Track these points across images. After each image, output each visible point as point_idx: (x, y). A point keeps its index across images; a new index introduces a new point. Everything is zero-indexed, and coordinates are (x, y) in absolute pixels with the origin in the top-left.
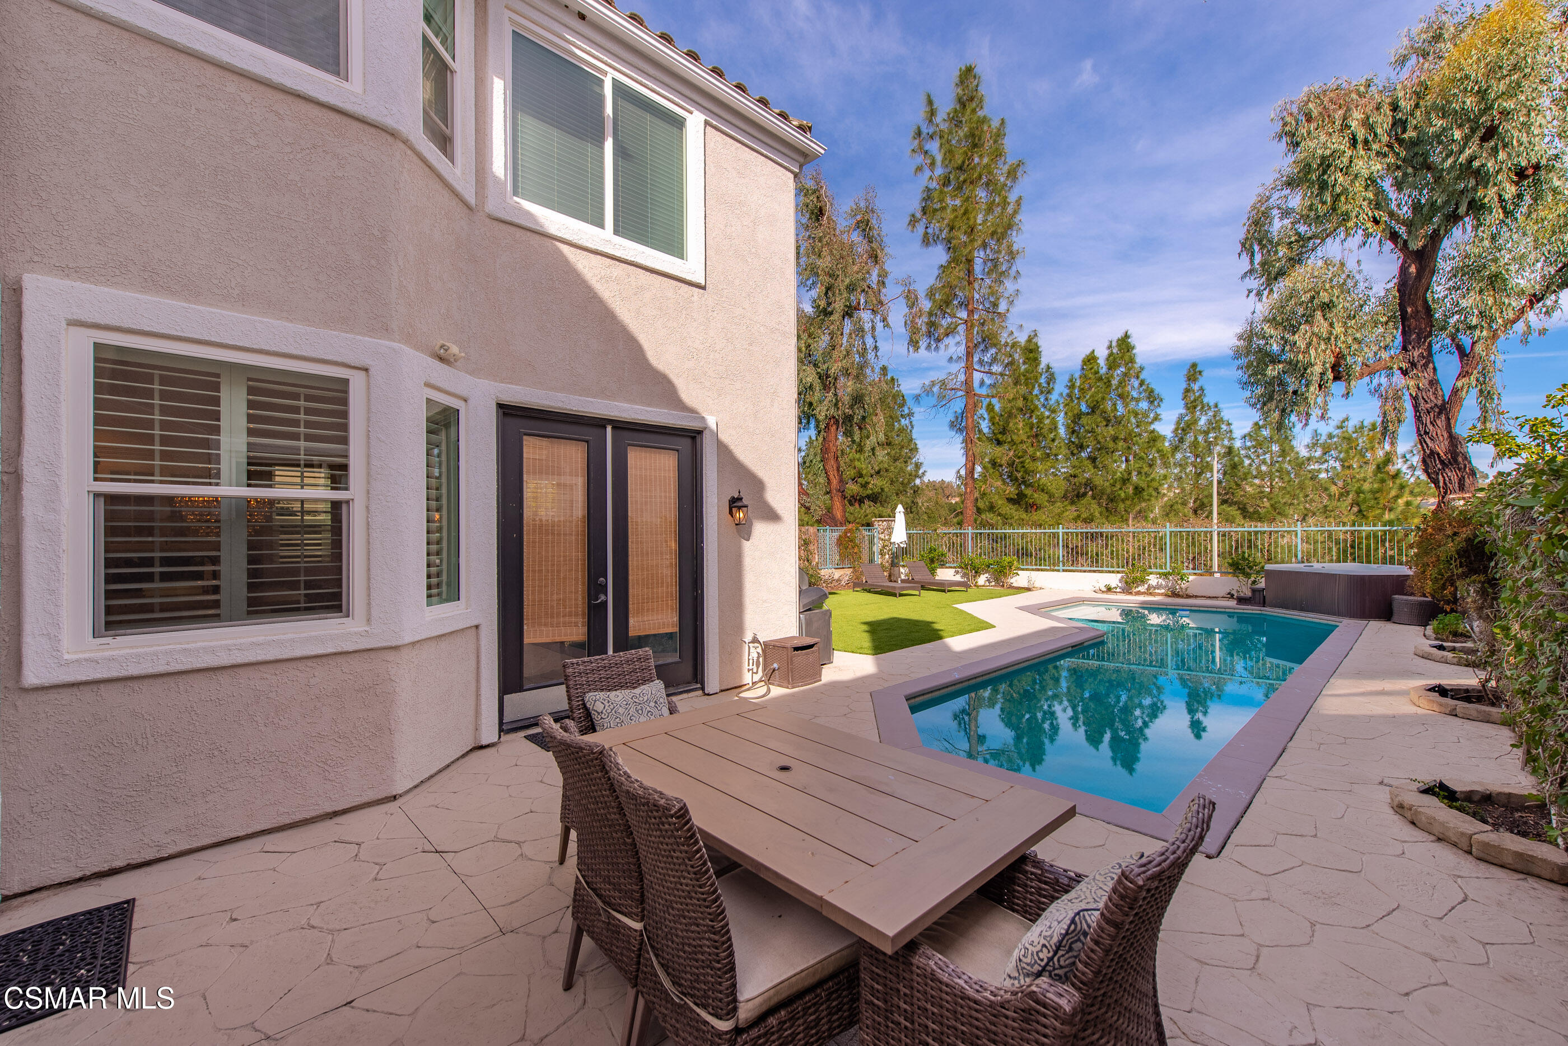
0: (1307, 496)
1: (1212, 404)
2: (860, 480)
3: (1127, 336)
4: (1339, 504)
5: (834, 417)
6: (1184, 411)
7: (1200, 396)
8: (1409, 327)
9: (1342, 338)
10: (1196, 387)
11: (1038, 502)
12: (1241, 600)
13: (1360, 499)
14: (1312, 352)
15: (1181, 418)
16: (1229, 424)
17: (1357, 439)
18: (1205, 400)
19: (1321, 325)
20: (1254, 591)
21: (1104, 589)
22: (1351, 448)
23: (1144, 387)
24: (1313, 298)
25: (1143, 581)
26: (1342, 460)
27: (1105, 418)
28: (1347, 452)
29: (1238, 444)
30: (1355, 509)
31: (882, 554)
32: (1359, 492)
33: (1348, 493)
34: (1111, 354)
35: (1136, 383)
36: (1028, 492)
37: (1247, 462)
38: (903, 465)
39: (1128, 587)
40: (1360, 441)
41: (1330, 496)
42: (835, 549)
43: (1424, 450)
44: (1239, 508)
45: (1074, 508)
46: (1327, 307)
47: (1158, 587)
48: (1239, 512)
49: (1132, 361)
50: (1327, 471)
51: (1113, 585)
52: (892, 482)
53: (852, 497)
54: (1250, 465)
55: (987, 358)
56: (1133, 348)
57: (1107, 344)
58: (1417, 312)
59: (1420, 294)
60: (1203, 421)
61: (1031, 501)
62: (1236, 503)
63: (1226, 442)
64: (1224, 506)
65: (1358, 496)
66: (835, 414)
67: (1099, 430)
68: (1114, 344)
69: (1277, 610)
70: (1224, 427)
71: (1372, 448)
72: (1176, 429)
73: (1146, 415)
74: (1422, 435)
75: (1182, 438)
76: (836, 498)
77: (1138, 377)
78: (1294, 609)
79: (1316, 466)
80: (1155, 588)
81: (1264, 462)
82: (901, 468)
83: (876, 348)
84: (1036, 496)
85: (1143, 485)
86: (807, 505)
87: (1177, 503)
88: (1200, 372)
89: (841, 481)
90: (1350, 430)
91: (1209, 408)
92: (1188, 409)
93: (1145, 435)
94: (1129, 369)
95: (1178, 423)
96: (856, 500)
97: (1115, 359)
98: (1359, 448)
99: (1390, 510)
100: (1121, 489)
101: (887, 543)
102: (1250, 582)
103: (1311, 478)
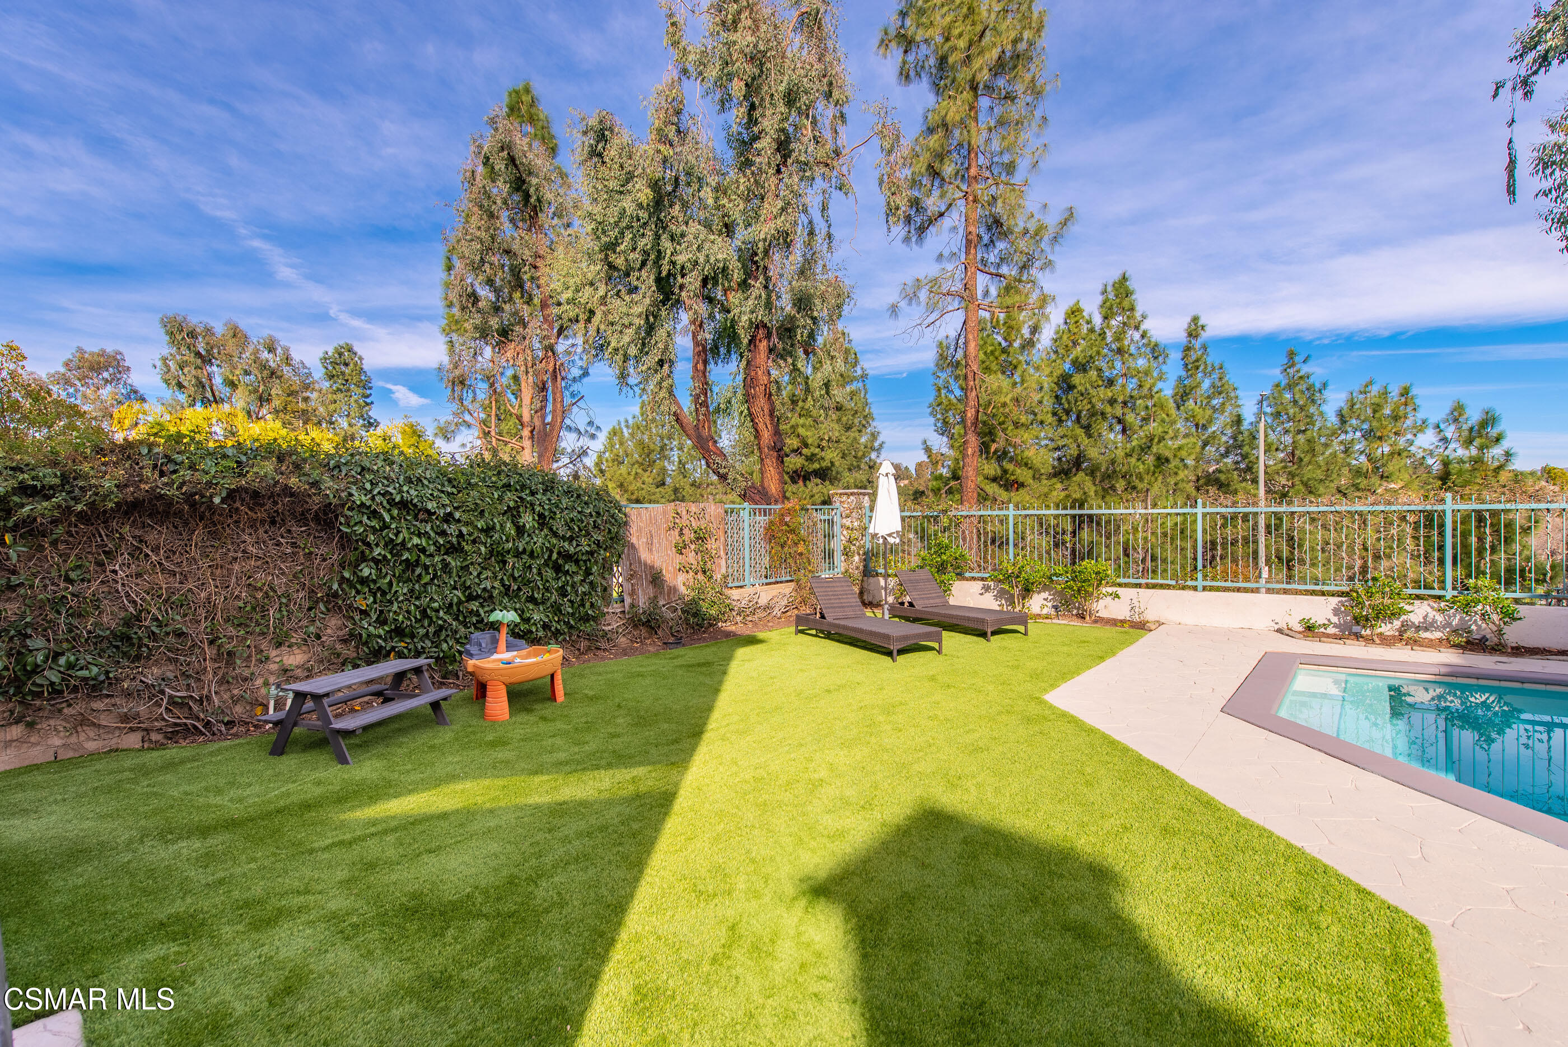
1: (1217, 365)
2: (805, 451)
3: (1124, 278)
5: (765, 326)
6: (1183, 373)
11: (1021, 479)
15: (1181, 381)
16: (1237, 389)
21: (1298, 627)
23: (1145, 340)
31: (847, 553)
34: (1105, 301)
35: (1137, 336)
36: (1010, 467)
38: (857, 434)
39: (1352, 628)
40: (1385, 408)
42: (763, 547)
47: (1427, 626)
51: (1320, 621)
52: (844, 456)
53: (795, 472)
55: (992, 258)
56: (1133, 292)
57: (1100, 288)
60: (1206, 384)
61: (1013, 478)
63: (1234, 410)
66: (766, 320)
68: (1109, 289)
70: (1230, 392)
71: (1406, 417)
73: (1148, 373)
76: (768, 461)
80: (1418, 629)
82: (855, 439)
83: (829, 236)
84: (1018, 471)
86: (722, 471)
88: (1203, 327)
89: (777, 433)
91: (1213, 369)
94: (1127, 319)
95: (1178, 387)
96: (799, 476)
97: (1110, 306)
101: (856, 534)
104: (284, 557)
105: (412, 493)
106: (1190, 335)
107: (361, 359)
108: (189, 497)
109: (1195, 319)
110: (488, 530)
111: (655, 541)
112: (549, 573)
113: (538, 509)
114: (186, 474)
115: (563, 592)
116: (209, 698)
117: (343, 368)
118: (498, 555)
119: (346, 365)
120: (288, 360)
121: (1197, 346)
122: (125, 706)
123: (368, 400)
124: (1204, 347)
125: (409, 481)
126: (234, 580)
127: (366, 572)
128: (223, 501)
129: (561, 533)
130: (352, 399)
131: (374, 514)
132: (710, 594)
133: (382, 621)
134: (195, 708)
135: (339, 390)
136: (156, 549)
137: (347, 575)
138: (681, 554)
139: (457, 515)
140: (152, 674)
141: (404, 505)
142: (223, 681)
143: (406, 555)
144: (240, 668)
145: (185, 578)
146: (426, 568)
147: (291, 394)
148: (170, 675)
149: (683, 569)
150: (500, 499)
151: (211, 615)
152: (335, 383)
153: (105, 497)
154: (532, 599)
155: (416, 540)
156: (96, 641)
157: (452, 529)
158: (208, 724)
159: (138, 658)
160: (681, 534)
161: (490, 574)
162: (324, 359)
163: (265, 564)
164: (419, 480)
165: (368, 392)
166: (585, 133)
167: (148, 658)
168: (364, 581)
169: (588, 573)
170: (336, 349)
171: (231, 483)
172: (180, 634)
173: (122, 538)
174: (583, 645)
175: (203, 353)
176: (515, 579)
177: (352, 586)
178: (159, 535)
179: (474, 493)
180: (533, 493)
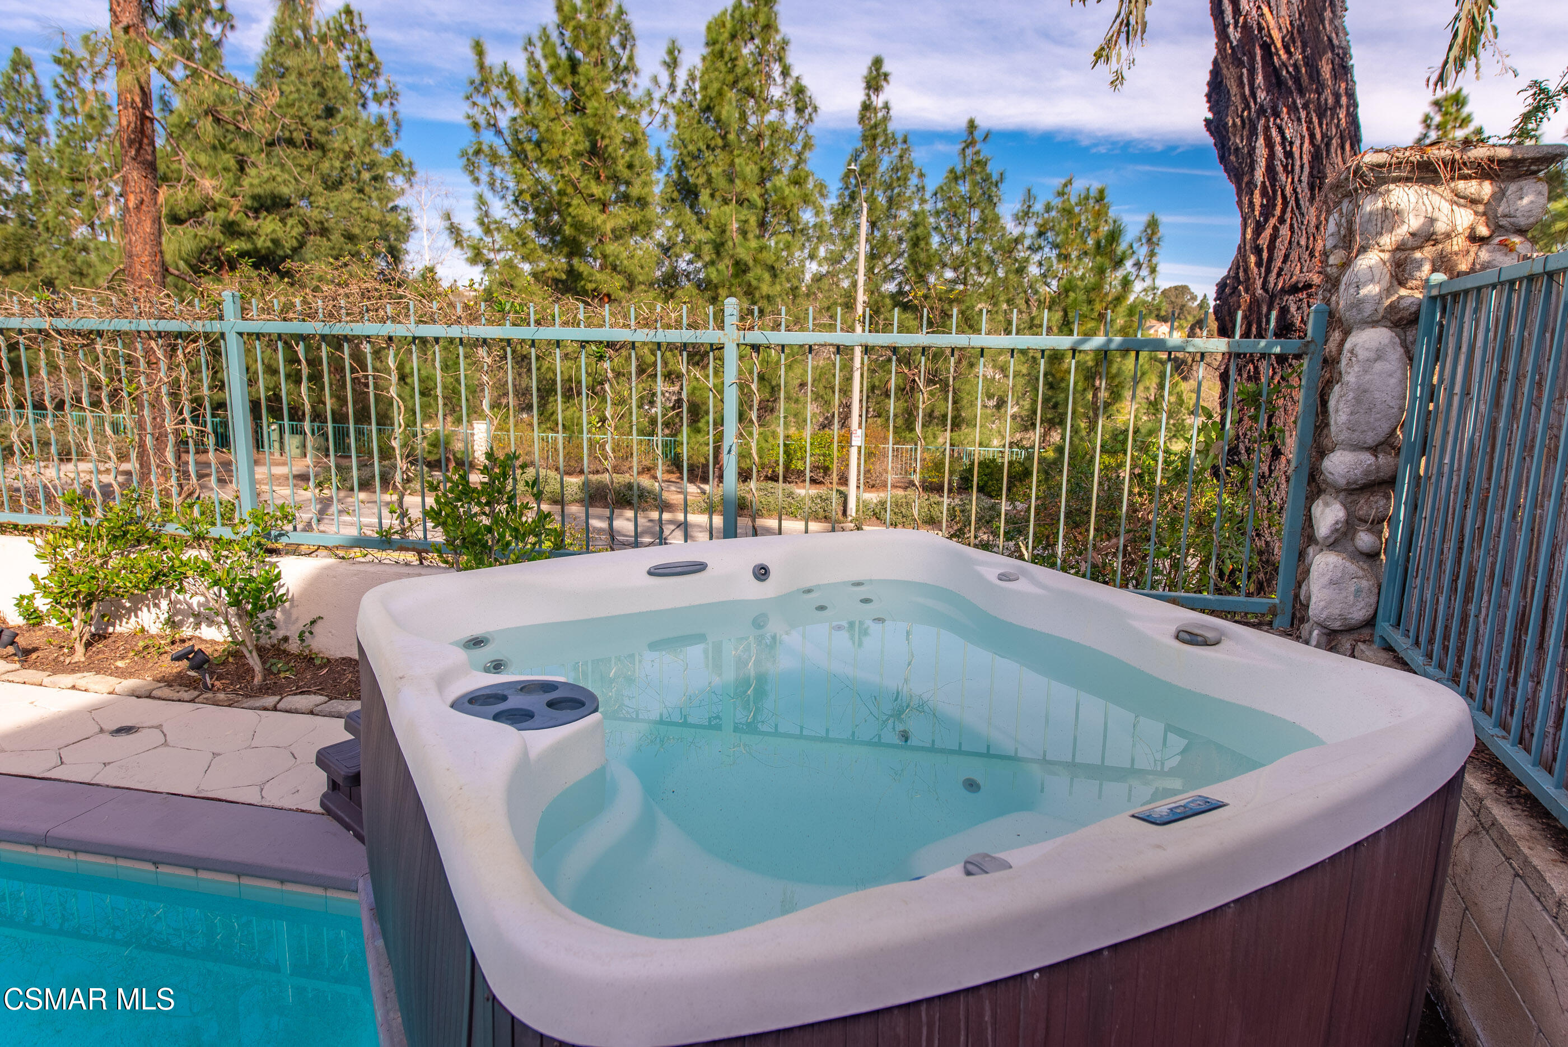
4: (1048, 314)
6: (859, 144)
7: (884, 118)
10: (878, 101)
15: (855, 155)
16: (919, 174)
17: (1080, 214)
18: (890, 127)
22: (1071, 226)
26: (1059, 246)
27: (722, 133)
28: (1066, 233)
33: (1061, 297)
37: (935, 238)
40: (1083, 218)
49: (772, 25)
50: (1040, 263)
54: (940, 243)
60: (884, 163)
63: (914, 205)
70: (913, 180)
72: (847, 175)
73: (791, 136)
75: (854, 191)
79: (1027, 254)
81: (956, 239)
90: (1073, 200)
91: (894, 143)
92: (866, 139)
98: (1080, 229)
103: (1019, 272)
106: (869, 87)
121: (878, 103)
124: (887, 107)
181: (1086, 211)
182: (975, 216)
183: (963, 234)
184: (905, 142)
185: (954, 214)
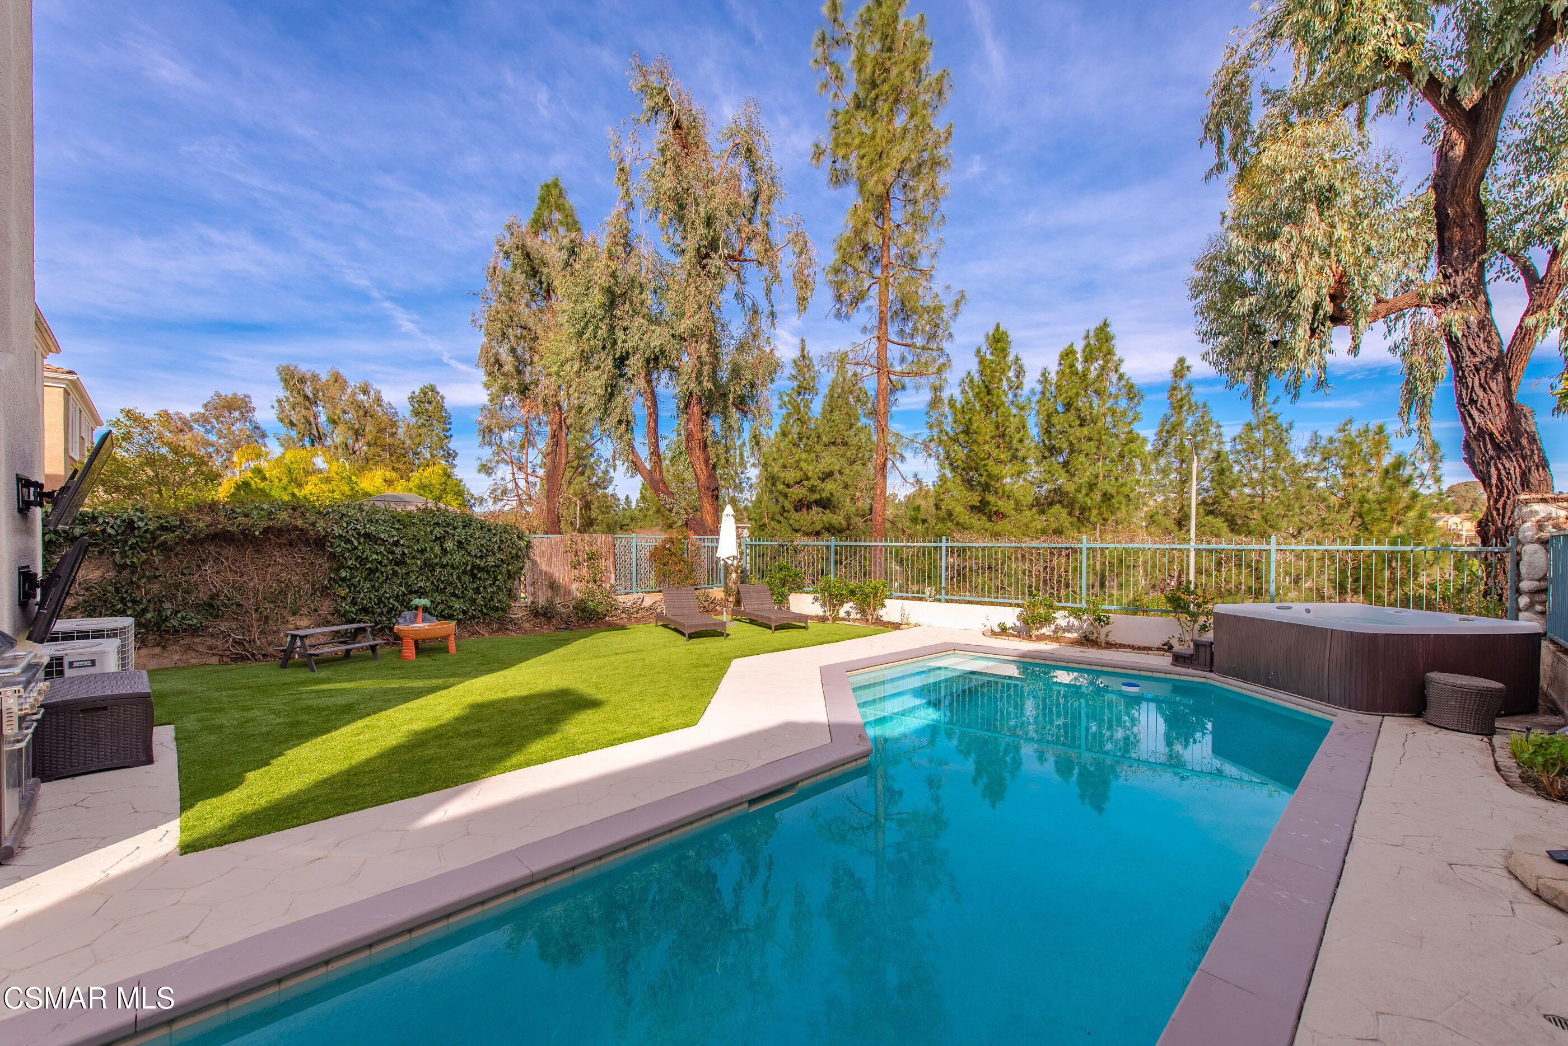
0: (1303, 507)
1: (1200, 403)
3: (1105, 324)
4: (1338, 516)
6: (1169, 412)
7: (1187, 395)
8: (1450, 239)
9: (1348, 247)
11: (1002, 510)
12: (1179, 659)
13: (1364, 510)
14: (1300, 267)
15: (1166, 418)
16: (1219, 426)
17: (1360, 444)
18: (1193, 399)
19: (1314, 226)
20: (1197, 645)
21: (997, 629)
22: (1354, 453)
23: (1123, 382)
24: (1304, 180)
25: (1048, 620)
26: (1343, 467)
27: (1079, 417)
28: (1350, 457)
29: (1227, 447)
30: (1358, 521)
32: (1362, 502)
33: (1349, 504)
34: (1087, 345)
35: (1114, 377)
36: (991, 498)
37: (1236, 468)
38: (860, 467)
39: (1026, 630)
40: (1364, 446)
41: (1328, 507)
42: (649, 565)
43: (1468, 429)
44: (1227, 520)
45: (1043, 517)
46: (1325, 198)
47: (1069, 629)
48: (1226, 524)
49: (1110, 352)
50: (1326, 479)
51: (1009, 625)
54: (1240, 471)
55: (908, 328)
56: (1112, 338)
57: (1083, 334)
58: (1465, 215)
59: (1470, 185)
60: (1189, 422)
61: (995, 509)
62: (1223, 514)
63: (1215, 447)
64: (1210, 518)
65: (1362, 506)
67: (1071, 431)
68: (1091, 334)
69: (1230, 680)
70: (1213, 430)
71: (1378, 454)
72: (1161, 431)
73: (1124, 414)
74: (1466, 406)
75: (1166, 441)
76: (705, 499)
77: (1117, 371)
78: (1256, 680)
79: (1314, 474)
80: (1064, 631)
81: (1255, 468)
84: (1000, 503)
85: (1112, 491)
87: (1157, 513)
88: (1188, 368)
89: (711, 476)
90: (1353, 434)
91: (1197, 408)
92: (1174, 408)
93: (1123, 436)
94: (1107, 362)
95: (1163, 425)
97: (1091, 350)
98: (1362, 454)
99: (1399, 524)
100: (1087, 495)
102: (1197, 627)
103: (1308, 487)
104: (297, 565)
105: (371, 529)
106: (1175, 376)
107: (443, 398)
108: (243, 532)
109: (1182, 361)
110: (423, 551)
111: (555, 560)
112: (466, 579)
113: (456, 538)
114: (241, 519)
115: (477, 591)
116: (254, 641)
117: (427, 406)
118: (429, 566)
119: (430, 403)
120: (378, 400)
121: (1183, 385)
122: (210, 642)
123: (448, 434)
124: (1190, 387)
125: (371, 521)
126: (268, 577)
127: (343, 574)
128: (261, 533)
129: (473, 553)
130: (434, 433)
131: (348, 541)
132: (599, 597)
133: (354, 603)
134: (247, 645)
135: (423, 425)
136: (227, 559)
137: (332, 576)
138: (575, 568)
139: (402, 542)
140: (224, 626)
141: (367, 536)
142: (262, 632)
143: (369, 565)
144: (272, 626)
145: (242, 575)
146: (382, 573)
147: (381, 430)
148: (234, 627)
149: (579, 579)
150: (431, 532)
151: (256, 595)
152: (420, 418)
153: (200, 532)
154: (454, 595)
155: (374, 556)
156: (198, 607)
157: (398, 550)
158: (253, 655)
159: (217, 616)
160: (576, 555)
161: (424, 577)
162: (411, 398)
163: (286, 567)
164: (377, 521)
165: (448, 427)
166: (560, 249)
167: (222, 617)
168: (344, 580)
169: (496, 579)
170: (422, 389)
171: (264, 524)
172: (239, 605)
173: (210, 553)
174: (495, 626)
175: (311, 396)
176: (442, 582)
177: (336, 582)
178: (229, 551)
179: (414, 529)
180: (455, 528)
181: (1367, 440)
182: (1269, 452)
183: (1260, 463)
184: (1205, 407)
185: (1250, 450)
